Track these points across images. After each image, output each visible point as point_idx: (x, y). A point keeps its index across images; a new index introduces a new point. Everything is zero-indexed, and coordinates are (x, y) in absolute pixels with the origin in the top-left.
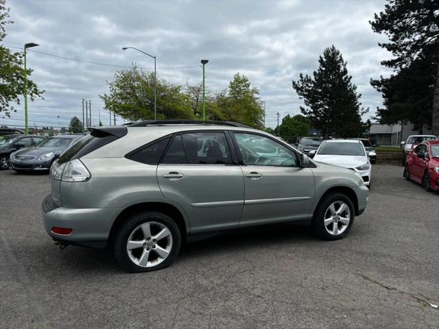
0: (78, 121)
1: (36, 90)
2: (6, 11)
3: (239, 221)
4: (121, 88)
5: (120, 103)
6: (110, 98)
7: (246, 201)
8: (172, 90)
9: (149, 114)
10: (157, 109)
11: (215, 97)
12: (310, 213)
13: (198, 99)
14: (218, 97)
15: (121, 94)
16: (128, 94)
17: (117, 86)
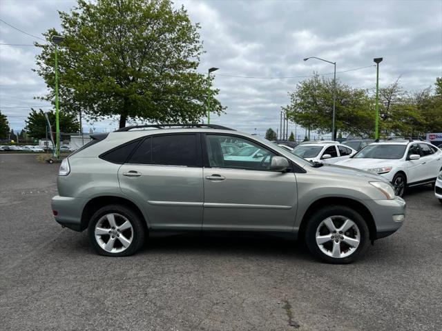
0: (272, 131)
1: (221, 107)
2: (200, 44)
3: (202, 224)
4: (303, 98)
5: (302, 113)
6: (291, 109)
7: (205, 204)
8: (355, 95)
9: (326, 122)
10: (336, 116)
11: (414, 97)
12: (294, 225)
13: (389, 102)
14: (419, 98)
15: (301, 104)
16: (309, 103)
17: (299, 95)
